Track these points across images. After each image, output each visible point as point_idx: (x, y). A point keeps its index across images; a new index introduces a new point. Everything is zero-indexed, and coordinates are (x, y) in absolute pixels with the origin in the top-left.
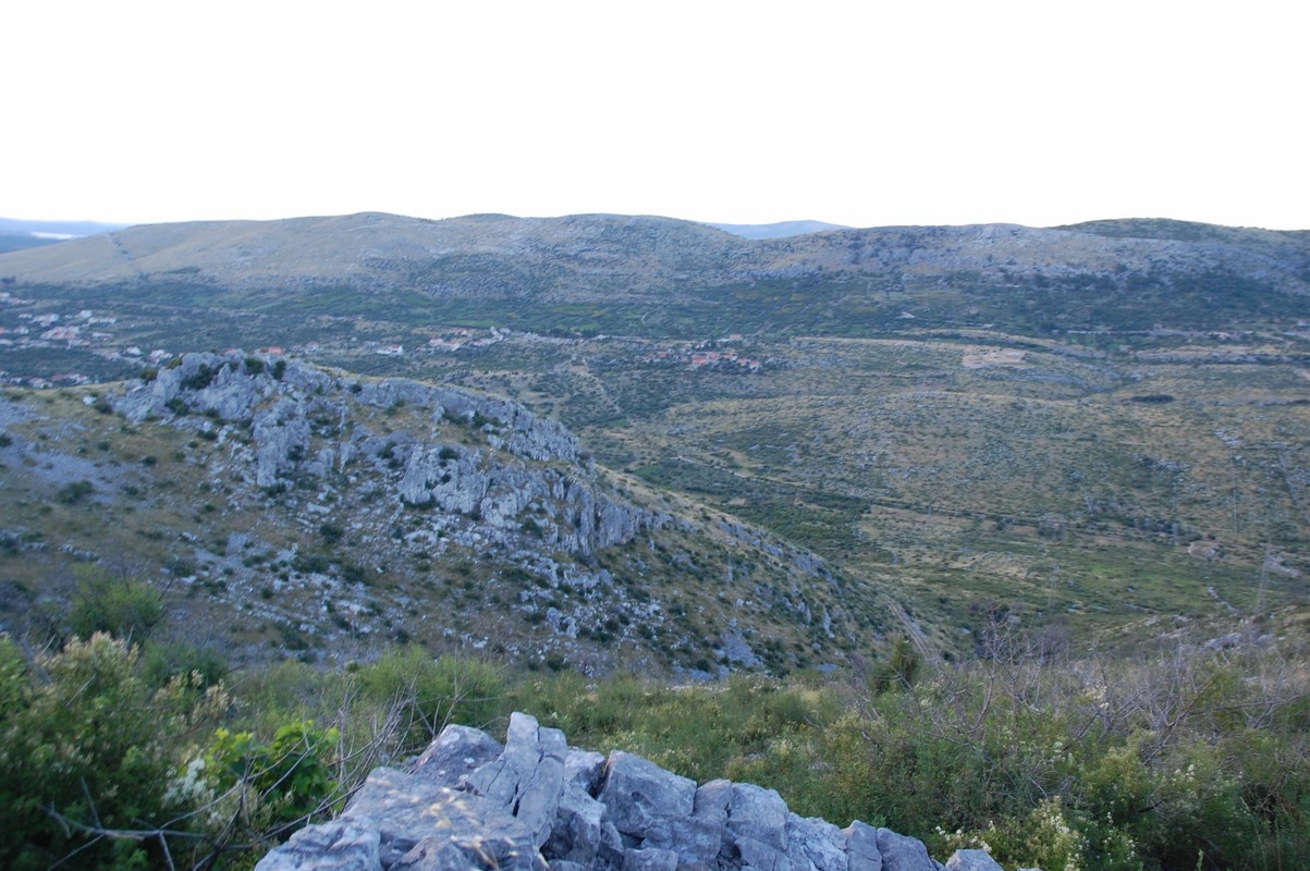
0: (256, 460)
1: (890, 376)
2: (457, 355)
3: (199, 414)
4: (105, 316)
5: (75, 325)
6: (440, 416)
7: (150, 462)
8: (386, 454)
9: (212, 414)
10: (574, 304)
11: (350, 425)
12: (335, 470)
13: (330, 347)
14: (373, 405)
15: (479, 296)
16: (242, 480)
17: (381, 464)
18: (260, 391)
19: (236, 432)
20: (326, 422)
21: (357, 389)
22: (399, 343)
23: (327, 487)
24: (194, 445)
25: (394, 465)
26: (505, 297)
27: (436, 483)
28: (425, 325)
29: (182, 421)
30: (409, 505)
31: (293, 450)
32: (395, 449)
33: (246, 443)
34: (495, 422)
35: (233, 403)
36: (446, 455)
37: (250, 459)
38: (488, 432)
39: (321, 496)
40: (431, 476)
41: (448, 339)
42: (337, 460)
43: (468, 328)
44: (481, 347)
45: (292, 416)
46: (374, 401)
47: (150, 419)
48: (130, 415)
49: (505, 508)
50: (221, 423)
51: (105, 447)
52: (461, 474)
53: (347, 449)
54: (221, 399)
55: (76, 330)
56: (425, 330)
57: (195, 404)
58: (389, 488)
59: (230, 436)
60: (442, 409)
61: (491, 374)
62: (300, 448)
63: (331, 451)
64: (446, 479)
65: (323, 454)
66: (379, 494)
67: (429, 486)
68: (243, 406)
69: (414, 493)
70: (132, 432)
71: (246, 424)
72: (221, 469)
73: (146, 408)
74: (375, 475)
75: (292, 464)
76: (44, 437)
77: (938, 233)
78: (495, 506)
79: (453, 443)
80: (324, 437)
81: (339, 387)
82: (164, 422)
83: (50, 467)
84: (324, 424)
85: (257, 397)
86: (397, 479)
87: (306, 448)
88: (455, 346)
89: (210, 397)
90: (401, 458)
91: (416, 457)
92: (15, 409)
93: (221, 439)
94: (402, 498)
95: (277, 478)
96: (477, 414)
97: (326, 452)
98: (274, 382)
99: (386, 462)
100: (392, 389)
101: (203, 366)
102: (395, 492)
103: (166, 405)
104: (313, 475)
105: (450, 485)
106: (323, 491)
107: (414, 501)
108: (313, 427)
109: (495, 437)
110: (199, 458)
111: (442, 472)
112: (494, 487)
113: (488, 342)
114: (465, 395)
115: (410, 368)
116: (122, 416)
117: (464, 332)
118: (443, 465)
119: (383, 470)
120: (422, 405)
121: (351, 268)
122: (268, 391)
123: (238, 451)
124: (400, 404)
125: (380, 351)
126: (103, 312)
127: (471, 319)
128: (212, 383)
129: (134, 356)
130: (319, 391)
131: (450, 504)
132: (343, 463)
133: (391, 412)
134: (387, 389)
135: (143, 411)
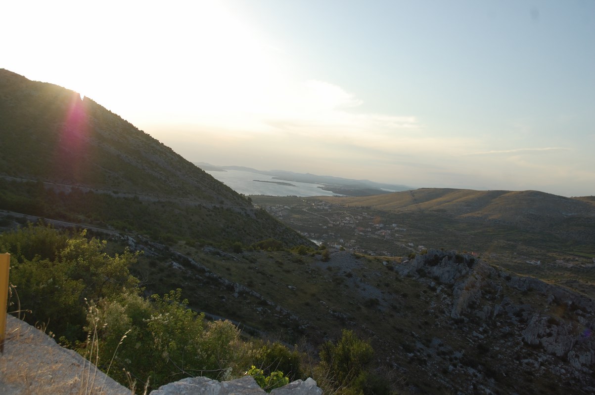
0: (452, 304)
2: (571, 270)
3: (431, 278)
4: (402, 227)
5: (389, 230)
6: (551, 300)
7: (405, 296)
8: (518, 314)
9: (436, 279)
11: (502, 296)
12: (490, 317)
13: (502, 256)
14: (516, 288)
16: (444, 313)
17: (514, 319)
18: (460, 272)
19: (446, 289)
20: (490, 292)
21: (508, 278)
22: (539, 259)
23: (484, 325)
24: (425, 292)
25: (522, 321)
27: (544, 336)
28: (555, 252)
29: (422, 280)
30: (526, 344)
31: (471, 303)
32: (523, 313)
33: (449, 295)
34: (584, 310)
35: (446, 275)
36: (551, 322)
37: (450, 303)
38: (579, 314)
39: (481, 329)
40: (541, 331)
41: (568, 261)
42: (492, 313)
43: (579, 256)
44: (586, 268)
45: (473, 286)
46: (517, 287)
47: (409, 276)
48: (400, 273)
49: (582, 359)
50: (439, 284)
51: (387, 285)
52: (558, 334)
53: (498, 308)
54: (441, 273)
55: (389, 232)
56: (555, 255)
57: (429, 273)
58: (517, 333)
59: (442, 291)
60: (553, 297)
61: (590, 283)
62: (474, 303)
63: (490, 308)
64: (550, 335)
65: (485, 308)
66: (511, 334)
67: (539, 336)
68: (451, 278)
69: (530, 338)
70: (400, 281)
71: (451, 286)
72: (435, 305)
73: (408, 271)
74: (511, 324)
75: (469, 310)
76: (364, 276)
78: (577, 356)
79: (557, 317)
80: (488, 300)
81: (499, 276)
82: (414, 278)
83: (364, 290)
84: (488, 293)
85: (458, 274)
86: (522, 329)
87: (478, 304)
88: (570, 265)
89: (436, 270)
90: (526, 319)
91: (535, 318)
92: (356, 262)
93: (438, 291)
94: (523, 340)
95: (460, 315)
96: (573, 303)
97: (487, 307)
98: (468, 268)
99: (518, 319)
100: (527, 282)
101: (436, 255)
102: (520, 335)
103: (417, 271)
104: (478, 317)
105: (551, 339)
106: (482, 327)
107: (529, 343)
108: (482, 293)
109: (582, 318)
110: (426, 298)
111: (548, 331)
112: (578, 346)
113: (590, 265)
114: (568, 292)
115: (543, 273)
116: (397, 272)
117: (577, 259)
118: (549, 327)
119: (516, 323)
120: (542, 292)
121: (519, 218)
122: (464, 272)
123: (444, 298)
124: (530, 290)
125: (528, 262)
126: (401, 225)
127: (582, 252)
128: (439, 264)
129: (411, 247)
130: (489, 276)
131: (550, 349)
132: (495, 314)
133: (525, 293)
134: (524, 282)
135: (406, 272)
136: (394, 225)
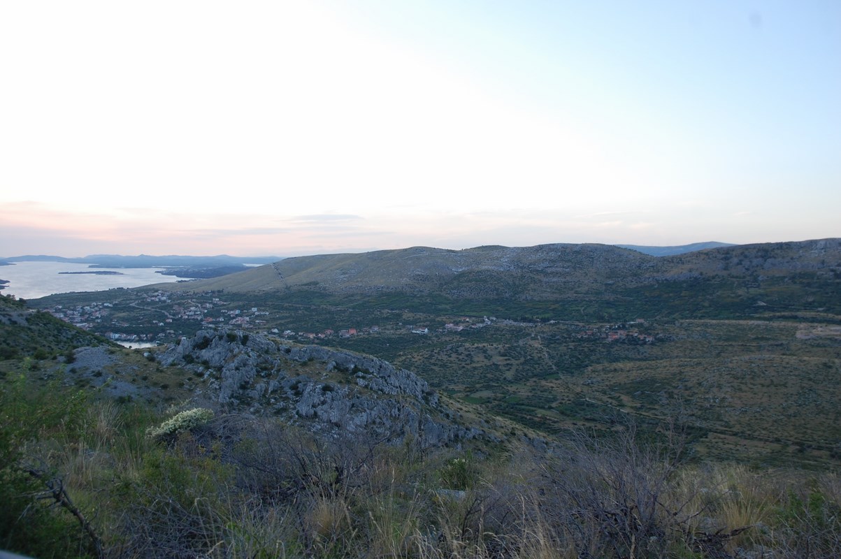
0: (220, 388)
1: (742, 345)
2: (460, 334)
3: (198, 363)
4: (264, 311)
5: (247, 316)
6: (332, 367)
7: (165, 387)
8: (294, 387)
9: (206, 364)
10: (539, 301)
11: (279, 371)
12: (264, 396)
13: (385, 329)
14: (296, 360)
15: (480, 297)
16: (210, 398)
17: (290, 393)
18: (232, 351)
19: (214, 373)
20: (265, 369)
21: (288, 351)
22: (426, 326)
23: (256, 405)
24: (190, 379)
25: (298, 394)
26: (496, 297)
27: (319, 404)
28: (444, 315)
29: (190, 366)
30: (300, 416)
31: (243, 383)
32: (299, 385)
33: (217, 378)
34: (366, 371)
35: (217, 357)
36: (326, 389)
37: (218, 387)
38: (359, 377)
39: (252, 410)
40: (316, 401)
41: (456, 323)
42: (266, 390)
43: (470, 317)
44: (477, 328)
45: (245, 365)
46: (297, 358)
47: (173, 365)
48: (163, 363)
49: (357, 421)
50: (208, 368)
51: (145, 379)
52: (333, 400)
53: (273, 384)
54: (212, 355)
55: (248, 319)
56: (444, 319)
57: (198, 358)
58: (292, 406)
59: (211, 375)
60: (334, 363)
62: (247, 383)
63: (263, 385)
64: (323, 403)
65: (258, 386)
66: (285, 409)
67: (314, 406)
68: (222, 359)
69: (304, 409)
70: (161, 371)
71: (220, 369)
72: (201, 392)
73: (172, 359)
74: (287, 398)
75: (241, 391)
76: (117, 373)
77: (785, 247)
78: (352, 419)
79: (332, 383)
80: (263, 377)
81: (279, 350)
82: (179, 366)
83: (116, 388)
84: (264, 370)
85: (230, 354)
86: (297, 401)
87: (251, 383)
88: (461, 328)
89: (205, 354)
90: (301, 390)
91: (308, 390)
92: (110, 358)
93: (206, 376)
94: (297, 413)
95: (230, 398)
96: (356, 367)
97: (261, 385)
98: (241, 346)
99: (293, 392)
100: (308, 351)
101: (205, 337)
102: (295, 408)
103: (183, 358)
104: (251, 398)
105: (325, 407)
106: (253, 406)
107: (304, 414)
108: (258, 372)
109: (361, 380)
110: (191, 386)
111: (322, 399)
112: (354, 408)
113: (481, 325)
114: (349, 355)
115: (430, 342)
116: (159, 363)
117: (468, 320)
118: (323, 394)
119: (291, 396)
120: (323, 360)
121: (404, 281)
122: (236, 351)
123: (212, 383)
124: (311, 360)
125: (414, 331)
126: (263, 308)
127: (473, 311)
128: (209, 346)
129: (274, 333)
130: (267, 352)
131: (325, 417)
132: (269, 391)
133: (304, 364)
134: (305, 352)
135: (170, 360)
136: (254, 309)
